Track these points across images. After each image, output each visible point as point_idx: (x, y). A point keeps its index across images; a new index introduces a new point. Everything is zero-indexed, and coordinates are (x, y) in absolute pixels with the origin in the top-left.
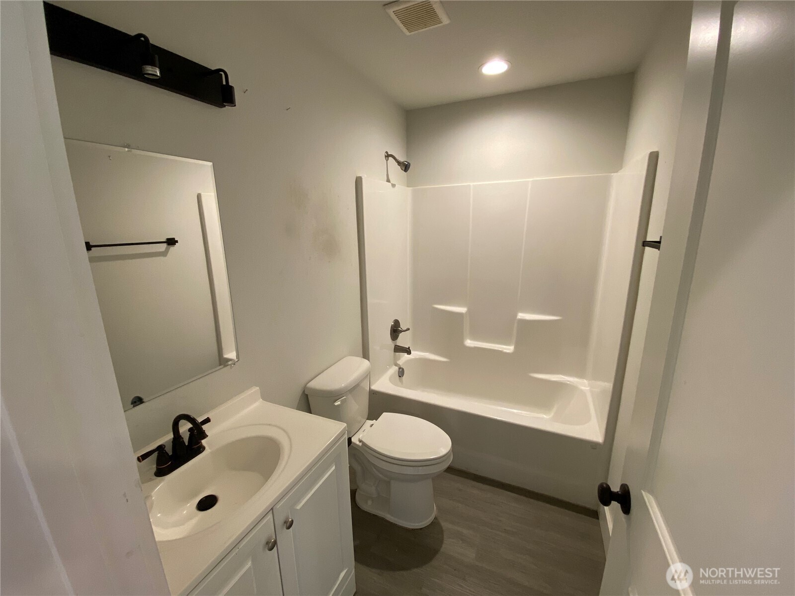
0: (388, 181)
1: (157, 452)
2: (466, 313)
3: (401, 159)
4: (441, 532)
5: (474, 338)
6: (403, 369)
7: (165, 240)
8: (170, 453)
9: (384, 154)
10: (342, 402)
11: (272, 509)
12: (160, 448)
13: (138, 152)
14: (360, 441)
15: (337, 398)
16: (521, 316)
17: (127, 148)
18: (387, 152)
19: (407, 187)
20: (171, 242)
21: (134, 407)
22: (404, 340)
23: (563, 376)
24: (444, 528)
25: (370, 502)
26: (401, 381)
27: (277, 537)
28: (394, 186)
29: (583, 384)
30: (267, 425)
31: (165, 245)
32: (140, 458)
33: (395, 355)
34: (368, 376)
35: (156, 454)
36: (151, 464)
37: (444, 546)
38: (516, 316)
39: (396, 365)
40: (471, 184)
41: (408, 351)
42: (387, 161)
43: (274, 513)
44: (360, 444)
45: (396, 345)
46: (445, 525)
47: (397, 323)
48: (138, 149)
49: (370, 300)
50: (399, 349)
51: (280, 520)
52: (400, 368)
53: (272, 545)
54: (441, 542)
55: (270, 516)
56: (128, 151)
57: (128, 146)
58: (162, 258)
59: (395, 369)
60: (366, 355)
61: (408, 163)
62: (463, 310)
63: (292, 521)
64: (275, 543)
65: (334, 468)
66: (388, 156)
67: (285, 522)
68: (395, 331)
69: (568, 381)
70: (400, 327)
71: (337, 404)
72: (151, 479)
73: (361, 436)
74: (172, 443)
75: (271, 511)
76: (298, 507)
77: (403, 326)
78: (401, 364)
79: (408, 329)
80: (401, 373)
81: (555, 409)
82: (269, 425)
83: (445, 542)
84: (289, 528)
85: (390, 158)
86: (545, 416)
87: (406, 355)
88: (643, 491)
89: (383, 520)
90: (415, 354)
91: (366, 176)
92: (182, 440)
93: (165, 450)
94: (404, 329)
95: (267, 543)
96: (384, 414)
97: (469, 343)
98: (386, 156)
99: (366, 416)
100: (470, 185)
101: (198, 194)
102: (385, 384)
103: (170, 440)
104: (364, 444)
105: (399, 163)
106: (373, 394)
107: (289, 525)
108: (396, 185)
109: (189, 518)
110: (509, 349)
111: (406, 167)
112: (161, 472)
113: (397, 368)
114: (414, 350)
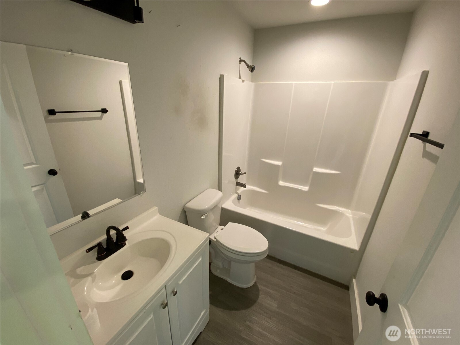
0: (240, 78)
1: (97, 247)
2: (281, 165)
3: (249, 63)
4: (258, 290)
5: (285, 180)
6: (240, 196)
7: (100, 110)
8: (105, 247)
9: (238, 59)
10: (206, 217)
11: (165, 286)
12: (99, 245)
13: (78, 55)
14: (215, 238)
15: (203, 214)
16: (316, 169)
17: (71, 52)
18: (240, 58)
19: (252, 82)
20: (104, 111)
21: (83, 220)
22: (242, 179)
23: (336, 207)
24: (260, 289)
25: (218, 271)
26: (239, 203)
27: (168, 301)
28: (243, 81)
29: (348, 213)
30: (162, 231)
31: (100, 113)
32: (87, 251)
33: (236, 187)
34: (221, 200)
35: (97, 248)
36: (94, 253)
37: (259, 299)
38: (312, 169)
39: (237, 193)
40: (294, 83)
41: (244, 186)
42: (240, 64)
43: (167, 288)
44: (215, 240)
45: (237, 182)
46: (260, 287)
47: (239, 169)
48: (78, 53)
49: (224, 153)
50: (239, 184)
51: (169, 291)
52: (239, 195)
53: (165, 306)
54: (258, 296)
55: (164, 290)
56: (71, 54)
57: (71, 51)
58: (99, 121)
59: (236, 196)
60: (220, 188)
61: (254, 66)
62: (279, 163)
63: (177, 292)
64: (167, 304)
65: (201, 259)
66: (241, 61)
67: (173, 292)
68: (238, 174)
69: (339, 210)
70: (240, 171)
71: (202, 218)
72: (94, 261)
73: (215, 236)
74: (106, 242)
75: (165, 287)
76: (180, 283)
77: (242, 171)
78: (239, 193)
79: (245, 173)
80: (239, 198)
81: (328, 226)
82: (164, 231)
83: (260, 296)
84: (174, 295)
85: (242, 62)
86: (322, 229)
87: (243, 188)
88: (399, 305)
89: (226, 281)
90: (248, 187)
91: (226, 74)
92: (112, 240)
93: (102, 246)
94: (243, 173)
95: (162, 304)
96: (229, 223)
97: (281, 183)
98: (239, 61)
99: (219, 223)
100: (292, 84)
101: (120, 80)
102: (230, 205)
103: (105, 239)
104: (217, 240)
105: (248, 66)
106: (223, 210)
107: (175, 294)
108: (245, 81)
109: (117, 284)
110: (306, 188)
111: (252, 69)
112: (101, 258)
113: (237, 195)
114: (248, 185)
